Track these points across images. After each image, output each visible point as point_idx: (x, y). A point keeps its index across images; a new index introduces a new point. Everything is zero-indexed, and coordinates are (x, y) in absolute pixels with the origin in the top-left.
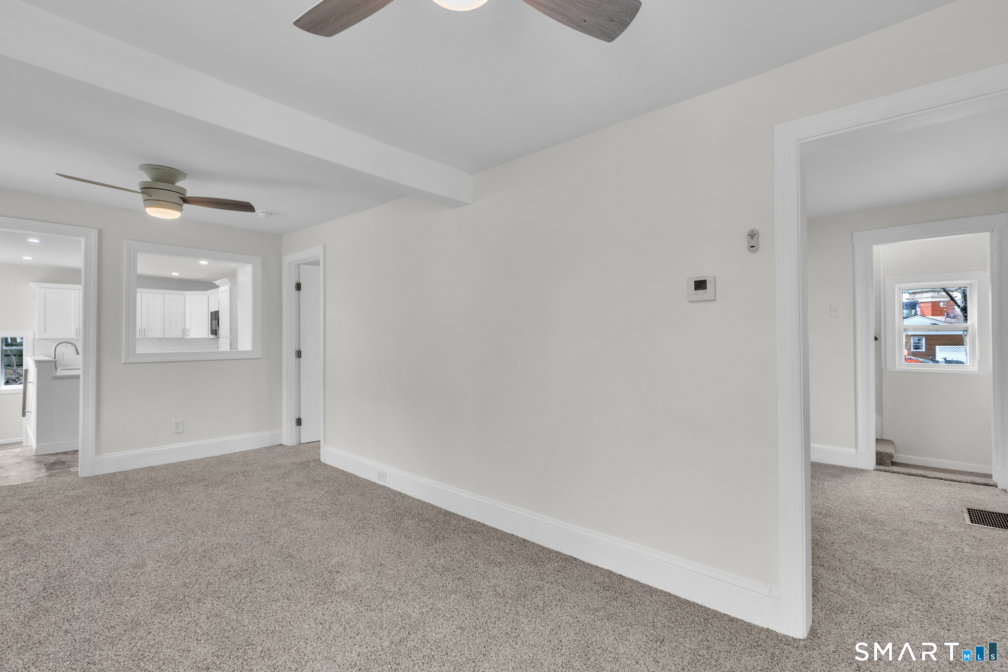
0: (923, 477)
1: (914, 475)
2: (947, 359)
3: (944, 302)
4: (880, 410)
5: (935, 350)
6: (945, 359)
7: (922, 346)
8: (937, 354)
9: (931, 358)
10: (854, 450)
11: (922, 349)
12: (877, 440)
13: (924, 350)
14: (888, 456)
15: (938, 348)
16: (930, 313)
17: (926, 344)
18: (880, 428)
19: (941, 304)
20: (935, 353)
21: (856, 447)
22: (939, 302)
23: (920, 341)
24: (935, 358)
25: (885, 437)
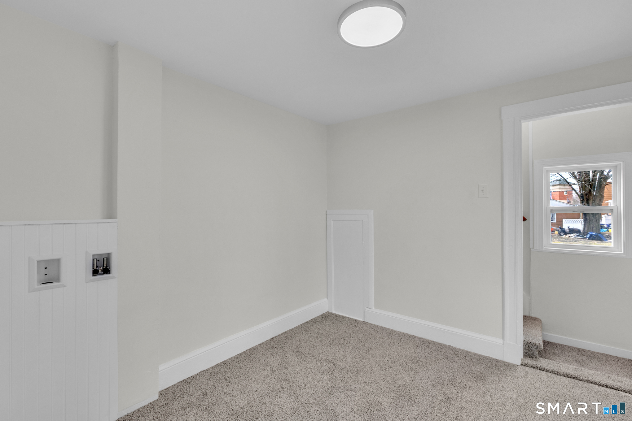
0: (574, 378)
1: (564, 376)
2: (570, 227)
3: (566, 192)
4: (527, 287)
5: (562, 222)
6: (569, 227)
7: (554, 219)
8: (563, 224)
9: (560, 226)
10: (500, 341)
11: (554, 221)
12: (525, 317)
13: (555, 221)
14: (536, 347)
15: (564, 220)
16: (558, 198)
17: (557, 218)
18: (528, 304)
19: (565, 193)
20: (562, 223)
21: (503, 338)
22: (563, 192)
23: (553, 216)
24: (562, 227)
25: (533, 315)
